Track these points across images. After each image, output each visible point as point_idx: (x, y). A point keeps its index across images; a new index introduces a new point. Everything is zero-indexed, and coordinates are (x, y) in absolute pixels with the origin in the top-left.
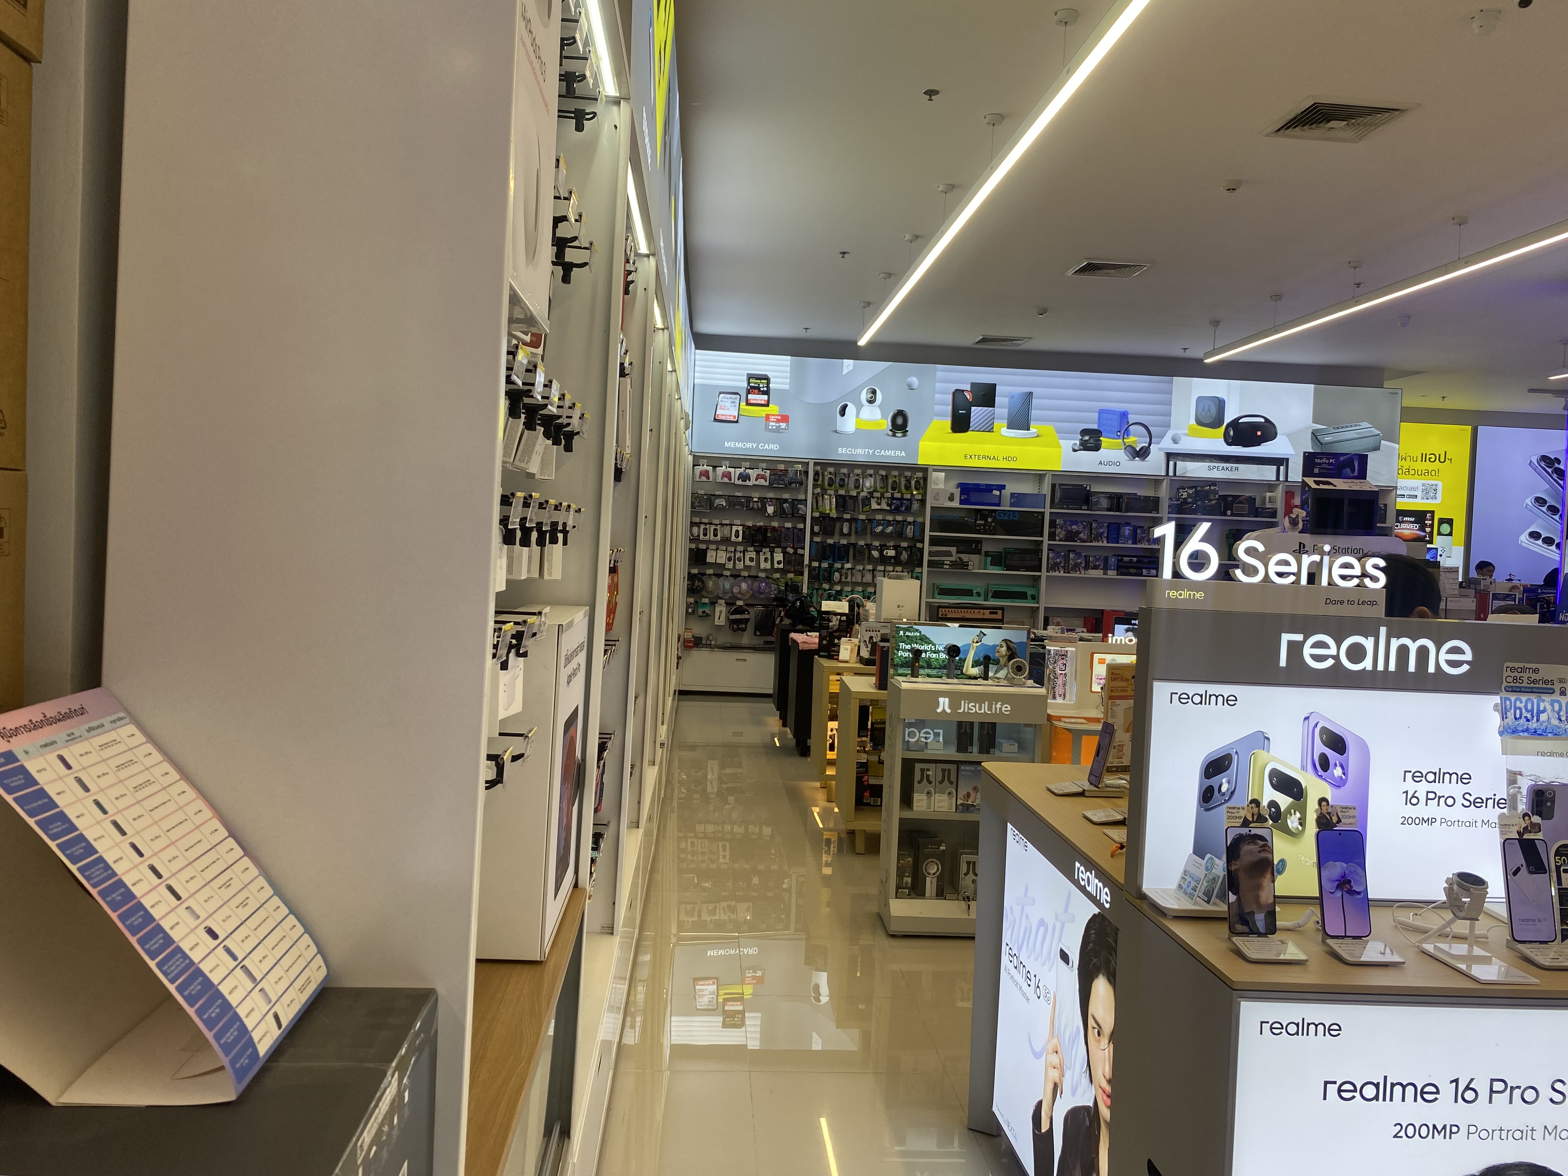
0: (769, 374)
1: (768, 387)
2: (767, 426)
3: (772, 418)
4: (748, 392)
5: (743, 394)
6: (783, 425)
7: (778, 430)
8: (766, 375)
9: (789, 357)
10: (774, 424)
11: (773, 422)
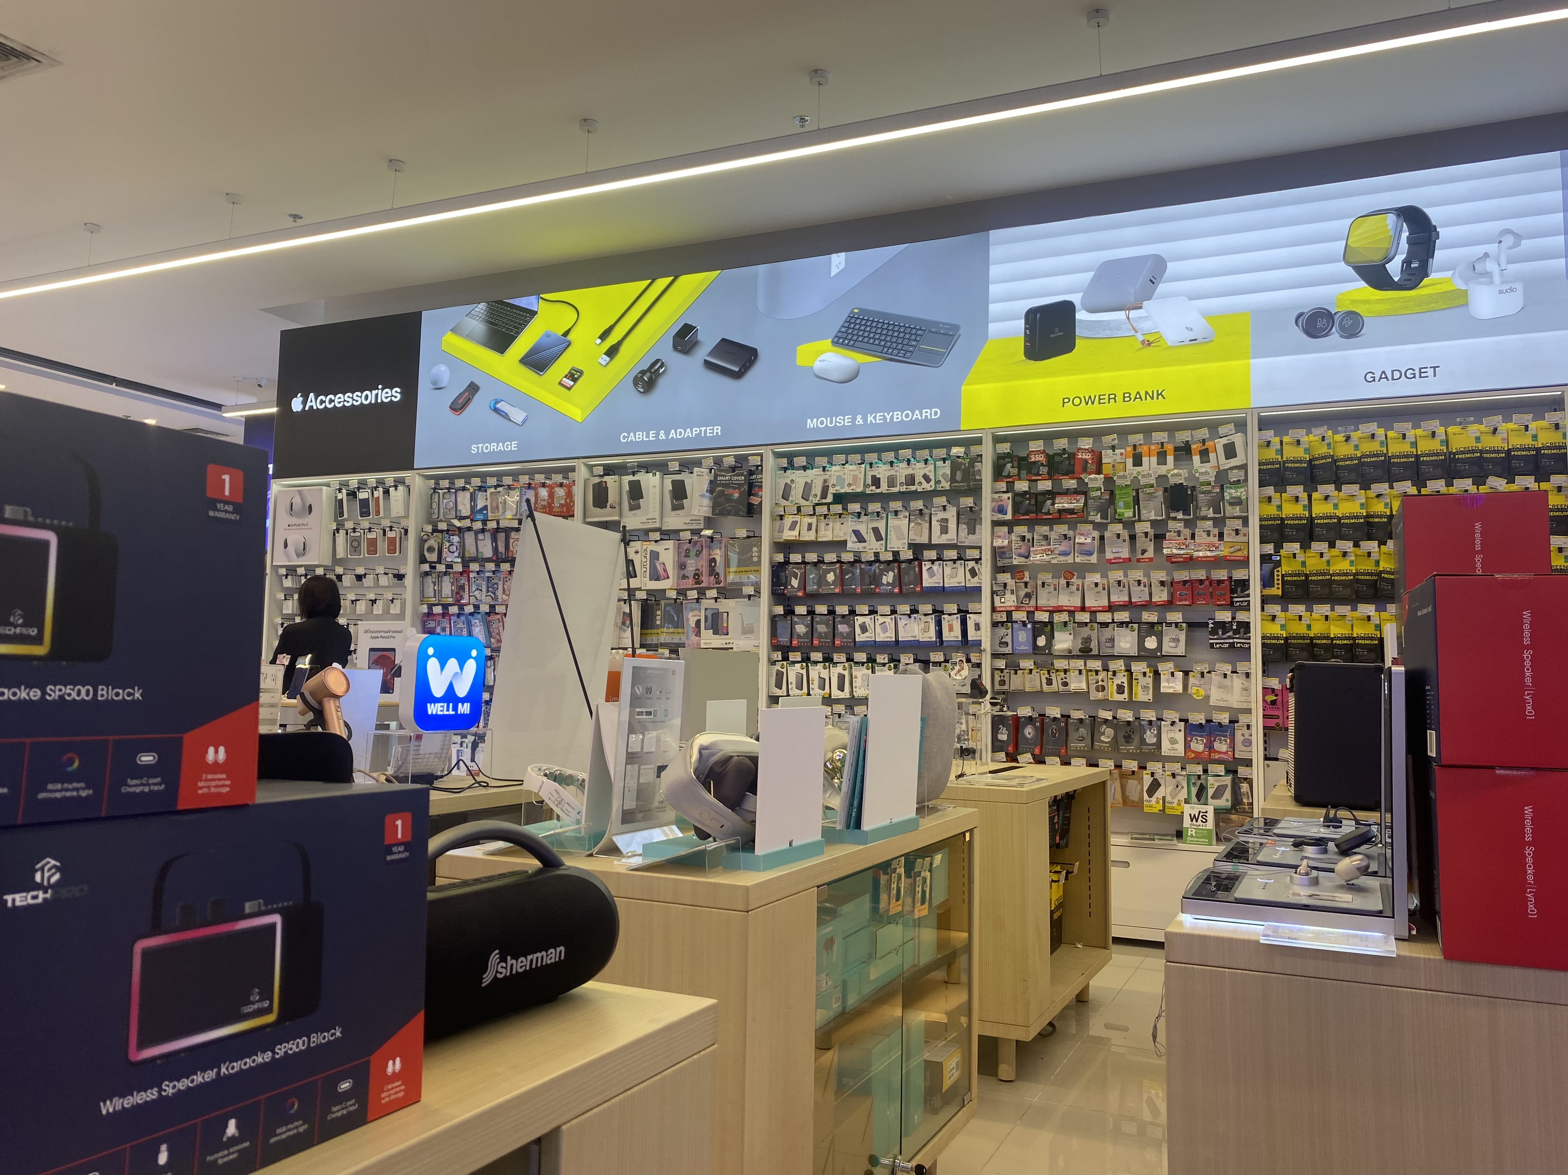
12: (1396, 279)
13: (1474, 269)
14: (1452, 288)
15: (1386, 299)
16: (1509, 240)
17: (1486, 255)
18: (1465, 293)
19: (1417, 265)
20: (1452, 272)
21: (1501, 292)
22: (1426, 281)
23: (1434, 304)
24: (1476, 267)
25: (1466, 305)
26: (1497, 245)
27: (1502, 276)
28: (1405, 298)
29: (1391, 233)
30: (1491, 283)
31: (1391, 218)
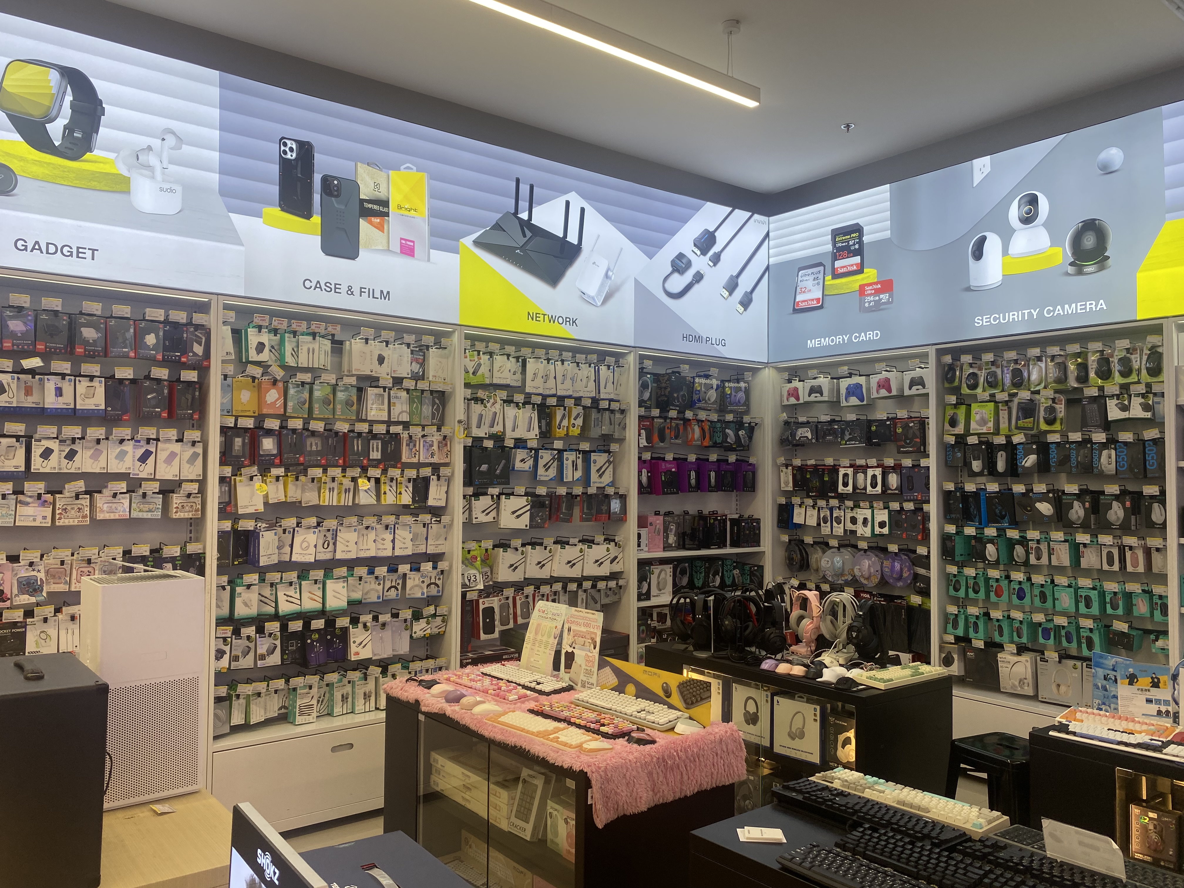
0: (861, 221)
1: (861, 242)
2: (862, 303)
3: (869, 290)
4: (835, 258)
5: (828, 264)
6: (884, 297)
7: (878, 306)
8: (858, 224)
9: (888, 186)
10: (872, 298)
11: (870, 295)
12: (57, 144)
13: (138, 159)
14: (114, 171)
15: (45, 163)
16: (171, 140)
17: (150, 148)
18: (127, 181)
19: (80, 136)
20: (116, 155)
21: (161, 189)
22: (88, 155)
23: (96, 183)
24: (140, 157)
25: (128, 192)
26: (160, 141)
27: (163, 174)
28: (65, 167)
29: (54, 91)
30: (153, 177)
31: (54, 76)
